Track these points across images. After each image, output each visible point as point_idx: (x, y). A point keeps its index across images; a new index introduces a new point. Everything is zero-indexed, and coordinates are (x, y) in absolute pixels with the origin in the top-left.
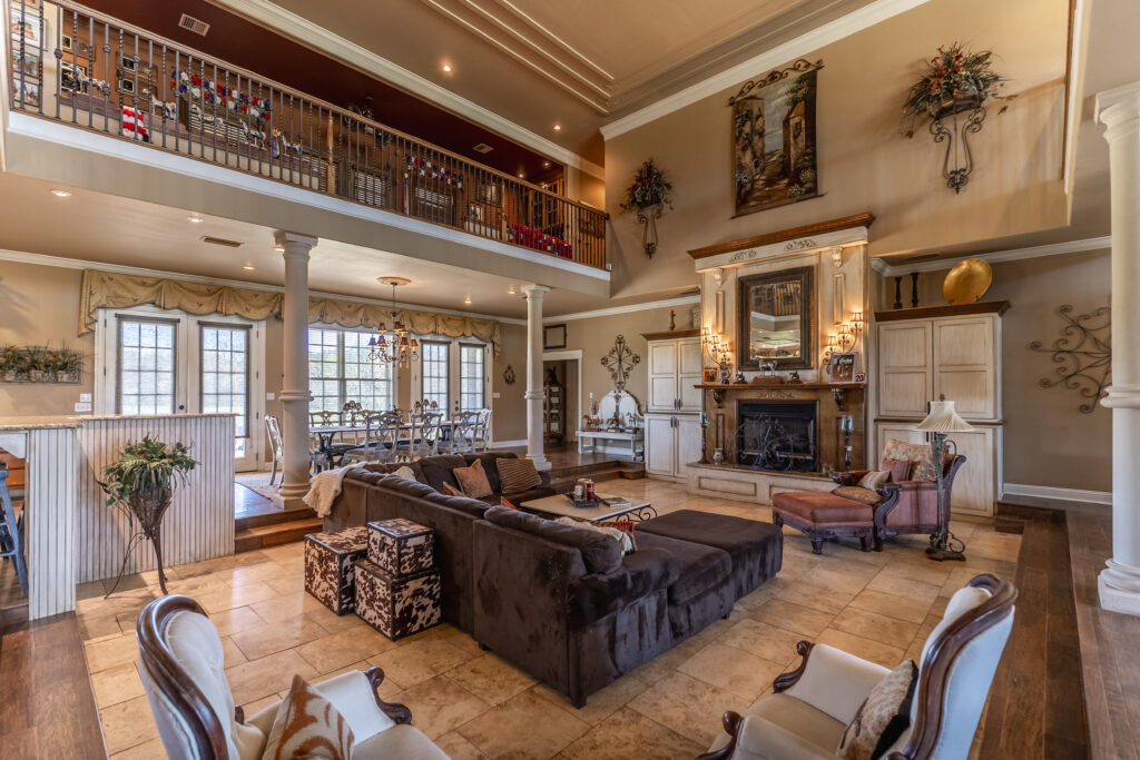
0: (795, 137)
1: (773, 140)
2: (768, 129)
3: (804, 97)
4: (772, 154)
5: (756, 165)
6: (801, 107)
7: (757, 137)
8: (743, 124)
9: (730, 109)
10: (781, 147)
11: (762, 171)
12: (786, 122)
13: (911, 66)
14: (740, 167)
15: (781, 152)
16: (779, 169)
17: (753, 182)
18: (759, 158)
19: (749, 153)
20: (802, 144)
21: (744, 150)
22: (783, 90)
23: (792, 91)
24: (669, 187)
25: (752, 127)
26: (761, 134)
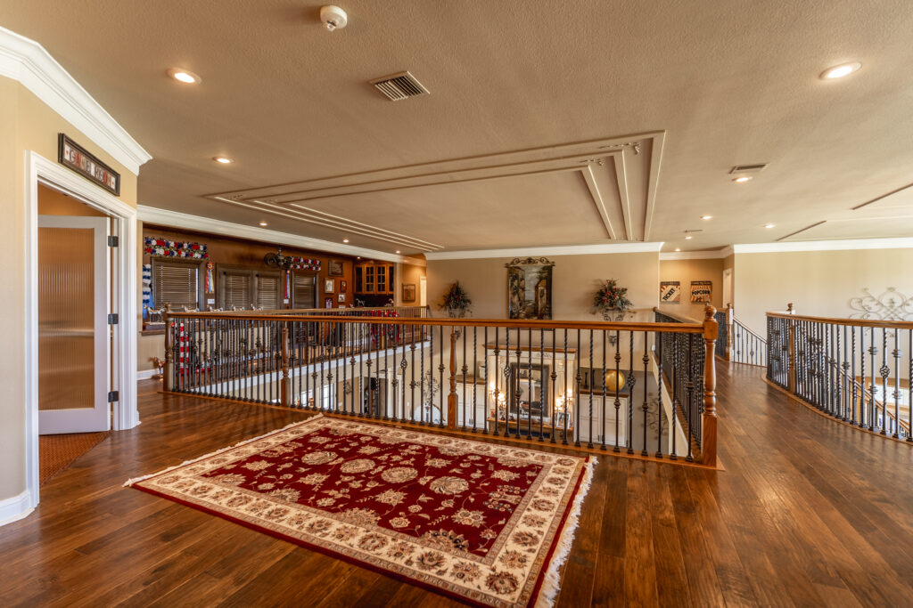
0: (541, 297)
1: (530, 294)
2: (527, 288)
3: (546, 278)
4: (529, 301)
5: (521, 305)
6: (544, 282)
7: (521, 290)
8: (513, 280)
9: (506, 270)
10: (534, 299)
11: (524, 309)
12: (536, 287)
13: (595, 281)
14: (513, 304)
15: (534, 302)
16: (532, 311)
17: (519, 313)
18: (522, 302)
19: (516, 297)
20: (544, 301)
21: (514, 294)
22: (535, 270)
23: (540, 272)
24: (469, 301)
25: (519, 284)
26: (523, 289)
